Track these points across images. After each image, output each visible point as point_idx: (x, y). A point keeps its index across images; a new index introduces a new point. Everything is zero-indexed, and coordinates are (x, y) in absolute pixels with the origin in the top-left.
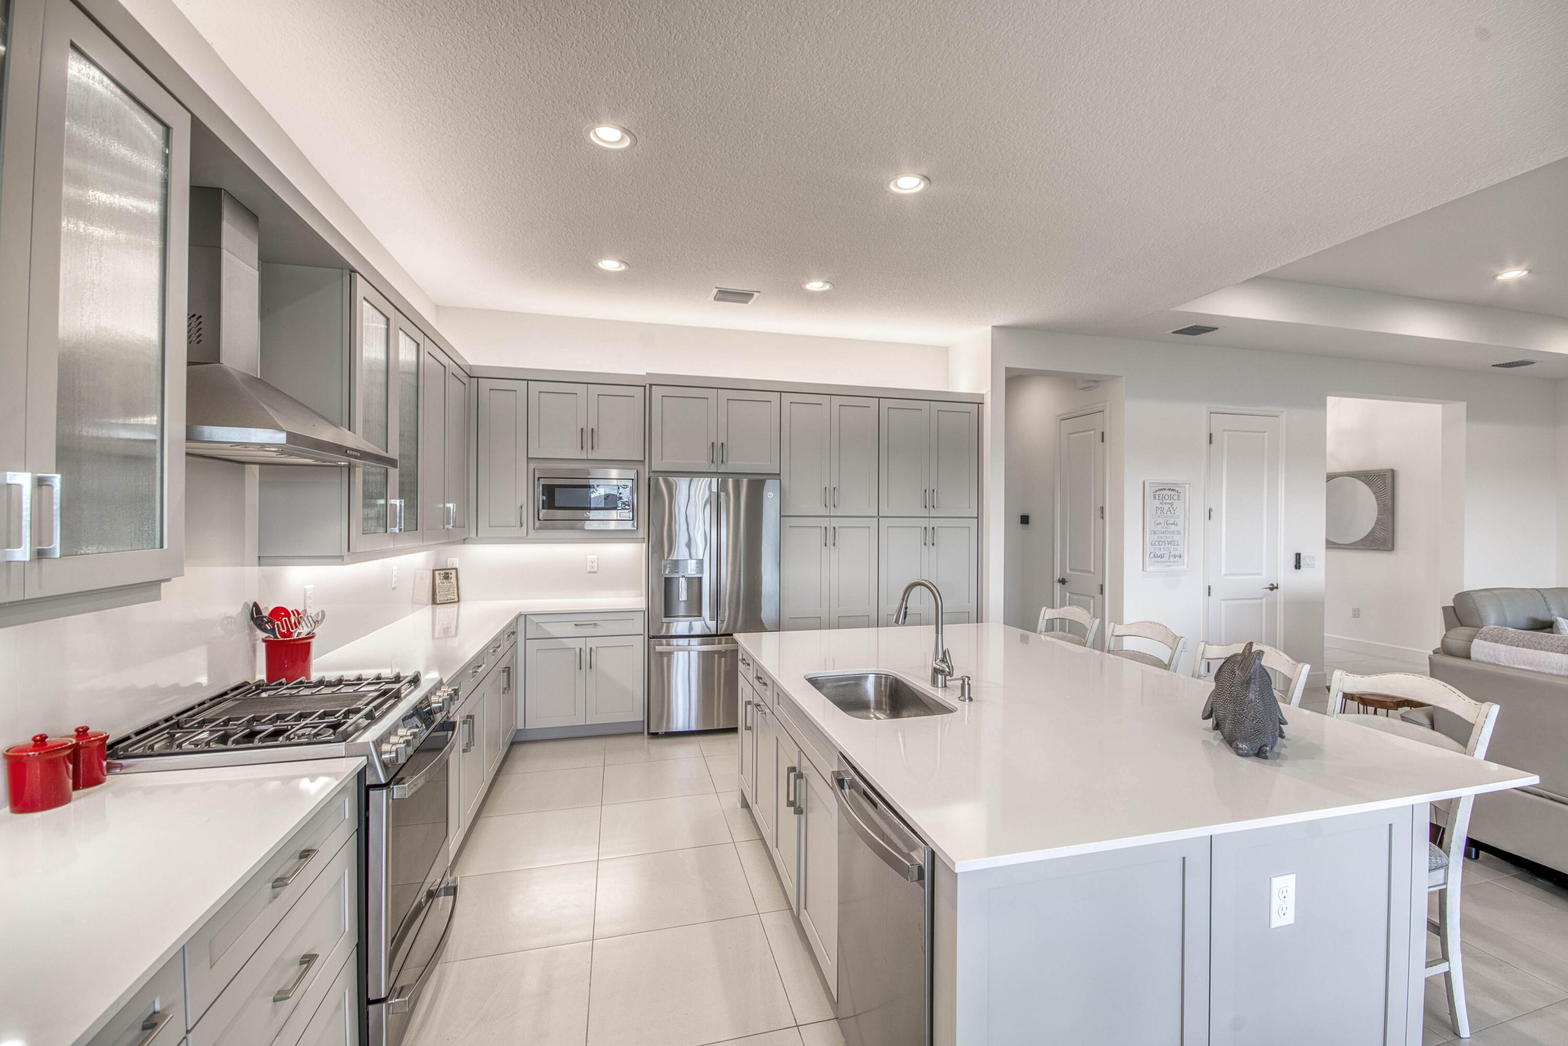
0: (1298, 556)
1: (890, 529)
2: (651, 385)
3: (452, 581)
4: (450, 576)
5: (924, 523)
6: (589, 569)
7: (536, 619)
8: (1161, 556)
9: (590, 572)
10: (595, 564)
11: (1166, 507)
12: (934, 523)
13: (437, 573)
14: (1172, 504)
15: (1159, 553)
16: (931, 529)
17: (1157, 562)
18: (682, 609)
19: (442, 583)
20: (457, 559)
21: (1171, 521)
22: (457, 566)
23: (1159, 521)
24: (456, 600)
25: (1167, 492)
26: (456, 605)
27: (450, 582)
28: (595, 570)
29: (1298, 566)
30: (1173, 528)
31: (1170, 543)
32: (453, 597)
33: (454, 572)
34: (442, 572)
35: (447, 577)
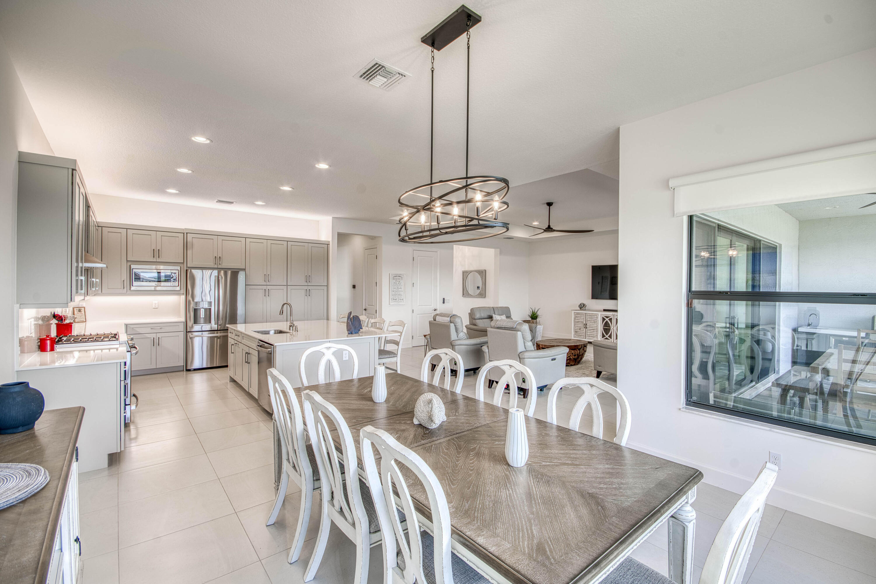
0: (444, 299)
1: (292, 290)
2: (187, 233)
3: (82, 312)
4: (81, 310)
5: (306, 288)
6: (153, 307)
7: (132, 326)
8: (396, 300)
9: (154, 308)
10: (157, 305)
11: (398, 282)
12: (310, 288)
13: (75, 309)
14: (399, 281)
15: (395, 298)
16: (308, 290)
17: (394, 301)
18: (202, 321)
19: (78, 313)
20: (85, 303)
21: (399, 287)
22: (85, 306)
23: (395, 287)
24: (85, 321)
25: (398, 277)
26: (84, 323)
27: (81, 313)
28: (157, 307)
29: (444, 303)
30: (400, 290)
31: (399, 295)
32: (83, 320)
33: (83, 309)
34: (78, 309)
35: (80, 311)
